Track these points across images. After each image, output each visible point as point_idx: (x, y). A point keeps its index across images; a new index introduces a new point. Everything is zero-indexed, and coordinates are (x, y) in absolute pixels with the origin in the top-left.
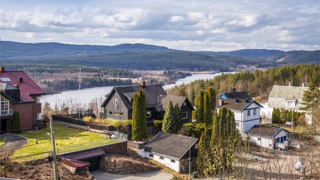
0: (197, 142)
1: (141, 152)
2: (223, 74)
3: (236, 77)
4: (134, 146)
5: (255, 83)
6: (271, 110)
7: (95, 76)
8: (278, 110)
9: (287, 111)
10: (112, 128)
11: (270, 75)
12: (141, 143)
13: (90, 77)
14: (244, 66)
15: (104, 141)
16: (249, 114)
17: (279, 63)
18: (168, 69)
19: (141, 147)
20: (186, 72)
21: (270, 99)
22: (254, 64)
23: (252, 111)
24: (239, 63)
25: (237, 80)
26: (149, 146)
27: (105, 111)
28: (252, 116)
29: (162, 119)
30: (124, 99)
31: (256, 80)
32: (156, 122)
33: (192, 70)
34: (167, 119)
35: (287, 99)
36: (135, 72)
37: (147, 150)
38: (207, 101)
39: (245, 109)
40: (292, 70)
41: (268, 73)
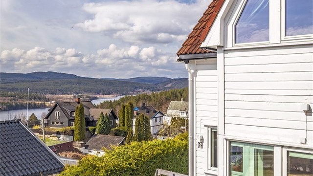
0: (125, 139)
1: (82, 149)
2: (126, 97)
3: (137, 99)
4: (77, 144)
5: (152, 102)
6: (170, 119)
7: (11, 100)
8: (175, 118)
9: (181, 119)
10: (58, 133)
11: (163, 96)
12: (82, 142)
13: (6, 102)
14: (140, 90)
16: (156, 121)
17: (167, 88)
18: (77, 93)
19: (82, 146)
20: (93, 96)
21: (169, 112)
22: (148, 89)
23: (158, 119)
24: (136, 88)
25: (138, 101)
26: (87, 144)
27: (48, 121)
28: (158, 123)
31: (153, 100)
32: (90, 128)
33: (98, 94)
34: (100, 125)
35: (180, 111)
36: (47, 96)
37: (86, 147)
39: (153, 118)
40: (180, 92)
41: (161, 94)
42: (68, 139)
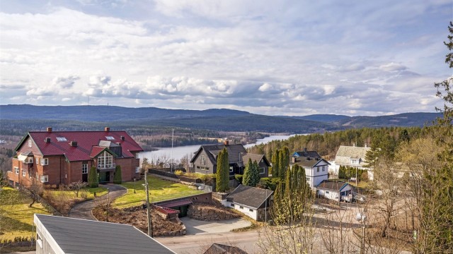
0: (273, 194)
1: (224, 202)
2: (296, 136)
3: (308, 138)
4: (218, 196)
5: (324, 144)
6: (338, 167)
7: (187, 136)
8: (344, 167)
9: (352, 168)
10: (199, 181)
11: (337, 137)
12: (223, 194)
13: (182, 137)
14: (315, 129)
15: (193, 192)
16: (318, 170)
17: (346, 127)
18: (249, 131)
19: (223, 197)
20: (265, 133)
21: (337, 158)
22: (323, 127)
23: (321, 168)
24: (311, 126)
25: (309, 141)
26: (231, 197)
27: (194, 166)
28: (321, 172)
29: (242, 173)
30: (210, 156)
31: (325, 140)
32: (237, 176)
33: (270, 132)
34: (247, 174)
35: (352, 158)
36: (221, 133)
37: (229, 200)
38: (282, 159)
39: (315, 166)
40: (357, 133)
41: (335, 135)
42: (208, 190)
